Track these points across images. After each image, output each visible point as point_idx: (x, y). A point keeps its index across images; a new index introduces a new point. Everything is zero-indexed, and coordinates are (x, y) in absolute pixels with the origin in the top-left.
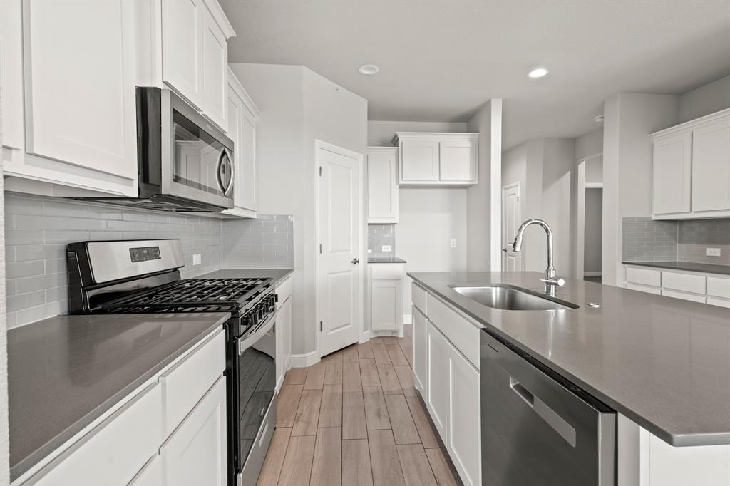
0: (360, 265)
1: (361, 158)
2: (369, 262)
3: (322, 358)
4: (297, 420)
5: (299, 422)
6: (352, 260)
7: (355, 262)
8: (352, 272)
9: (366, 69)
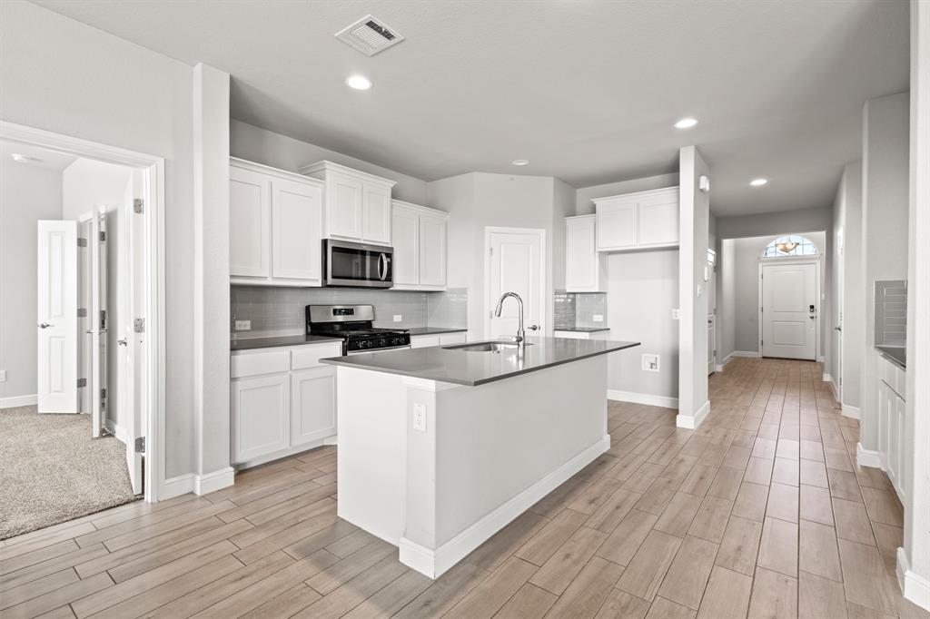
0: (542, 331)
2: (555, 330)
6: (531, 327)
7: (536, 328)
9: (518, 163)
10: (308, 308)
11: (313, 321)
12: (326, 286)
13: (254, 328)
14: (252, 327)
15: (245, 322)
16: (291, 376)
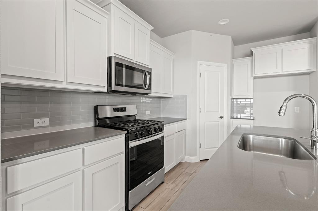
0: (225, 120)
1: (226, 66)
2: (231, 118)
3: (200, 160)
4: (173, 183)
5: (174, 184)
6: (220, 117)
7: (222, 117)
8: (219, 122)
9: (222, 22)
10: (96, 108)
11: (100, 116)
12: (111, 92)
13: (51, 124)
14: (50, 123)
15: (44, 120)
16: (83, 172)
